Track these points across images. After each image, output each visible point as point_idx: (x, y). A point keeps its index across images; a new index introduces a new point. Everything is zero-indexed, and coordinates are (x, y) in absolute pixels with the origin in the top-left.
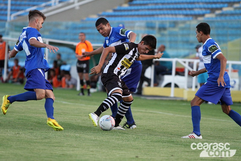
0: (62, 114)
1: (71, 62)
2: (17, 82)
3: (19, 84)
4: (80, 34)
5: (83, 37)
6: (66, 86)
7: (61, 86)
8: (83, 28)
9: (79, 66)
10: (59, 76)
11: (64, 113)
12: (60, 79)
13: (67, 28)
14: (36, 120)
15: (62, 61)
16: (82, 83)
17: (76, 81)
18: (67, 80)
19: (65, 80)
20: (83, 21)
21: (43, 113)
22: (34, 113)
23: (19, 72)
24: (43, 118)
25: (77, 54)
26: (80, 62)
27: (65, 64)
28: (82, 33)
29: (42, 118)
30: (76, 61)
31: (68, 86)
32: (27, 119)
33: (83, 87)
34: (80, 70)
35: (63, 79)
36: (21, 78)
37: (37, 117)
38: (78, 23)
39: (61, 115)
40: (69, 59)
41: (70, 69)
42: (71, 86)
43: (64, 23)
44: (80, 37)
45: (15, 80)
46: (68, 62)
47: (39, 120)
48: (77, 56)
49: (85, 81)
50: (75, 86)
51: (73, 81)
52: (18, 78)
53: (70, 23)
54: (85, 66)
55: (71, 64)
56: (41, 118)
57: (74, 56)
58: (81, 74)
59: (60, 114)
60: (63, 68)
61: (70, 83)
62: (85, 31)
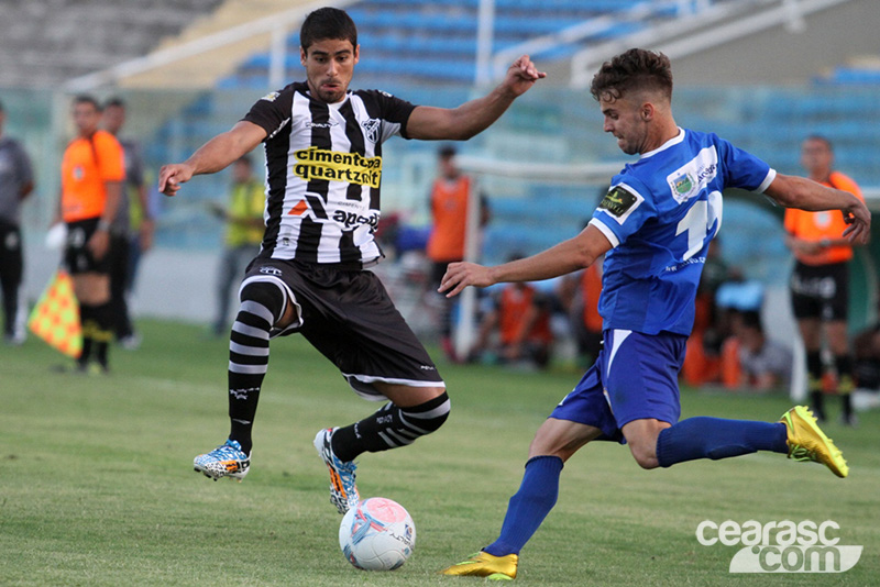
0: (726, 505)
1: (763, 268)
2: (520, 358)
3: (527, 367)
4: (808, 144)
5: (822, 158)
6: (744, 378)
7: (719, 380)
8: (822, 116)
9: (799, 286)
10: (711, 335)
11: (736, 502)
12: (716, 347)
13: (748, 115)
14: (608, 532)
15: (722, 266)
16: (814, 365)
17: (789, 357)
18: (744, 354)
19: (734, 352)
20: (818, 82)
21: (639, 501)
22: (600, 501)
23: (531, 313)
24: (639, 526)
25: (794, 233)
26: (804, 271)
27: (738, 279)
28: (816, 137)
29: (637, 523)
30: (787, 266)
31: (753, 380)
32: (569, 527)
33: (818, 385)
34: (805, 308)
35: (730, 346)
36: (537, 341)
37: (613, 521)
38: (799, 94)
39: (723, 509)
40: (754, 256)
41: (761, 301)
42: (765, 381)
43: (736, 94)
44: (806, 159)
45: (512, 351)
46: (749, 271)
47: (621, 531)
48: (795, 243)
49: (827, 357)
50: (782, 378)
51: (772, 357)
52: (525, 341)
53: (762, 94)
54: (827, 288)
55: (766, 281)
56: (632, 526)
57: (777, 242)
58: (809, 324)
59: (717, 507)
60: (729, 296)
61: (759, 365)
62: (827, 130)
